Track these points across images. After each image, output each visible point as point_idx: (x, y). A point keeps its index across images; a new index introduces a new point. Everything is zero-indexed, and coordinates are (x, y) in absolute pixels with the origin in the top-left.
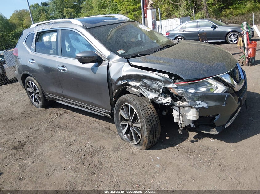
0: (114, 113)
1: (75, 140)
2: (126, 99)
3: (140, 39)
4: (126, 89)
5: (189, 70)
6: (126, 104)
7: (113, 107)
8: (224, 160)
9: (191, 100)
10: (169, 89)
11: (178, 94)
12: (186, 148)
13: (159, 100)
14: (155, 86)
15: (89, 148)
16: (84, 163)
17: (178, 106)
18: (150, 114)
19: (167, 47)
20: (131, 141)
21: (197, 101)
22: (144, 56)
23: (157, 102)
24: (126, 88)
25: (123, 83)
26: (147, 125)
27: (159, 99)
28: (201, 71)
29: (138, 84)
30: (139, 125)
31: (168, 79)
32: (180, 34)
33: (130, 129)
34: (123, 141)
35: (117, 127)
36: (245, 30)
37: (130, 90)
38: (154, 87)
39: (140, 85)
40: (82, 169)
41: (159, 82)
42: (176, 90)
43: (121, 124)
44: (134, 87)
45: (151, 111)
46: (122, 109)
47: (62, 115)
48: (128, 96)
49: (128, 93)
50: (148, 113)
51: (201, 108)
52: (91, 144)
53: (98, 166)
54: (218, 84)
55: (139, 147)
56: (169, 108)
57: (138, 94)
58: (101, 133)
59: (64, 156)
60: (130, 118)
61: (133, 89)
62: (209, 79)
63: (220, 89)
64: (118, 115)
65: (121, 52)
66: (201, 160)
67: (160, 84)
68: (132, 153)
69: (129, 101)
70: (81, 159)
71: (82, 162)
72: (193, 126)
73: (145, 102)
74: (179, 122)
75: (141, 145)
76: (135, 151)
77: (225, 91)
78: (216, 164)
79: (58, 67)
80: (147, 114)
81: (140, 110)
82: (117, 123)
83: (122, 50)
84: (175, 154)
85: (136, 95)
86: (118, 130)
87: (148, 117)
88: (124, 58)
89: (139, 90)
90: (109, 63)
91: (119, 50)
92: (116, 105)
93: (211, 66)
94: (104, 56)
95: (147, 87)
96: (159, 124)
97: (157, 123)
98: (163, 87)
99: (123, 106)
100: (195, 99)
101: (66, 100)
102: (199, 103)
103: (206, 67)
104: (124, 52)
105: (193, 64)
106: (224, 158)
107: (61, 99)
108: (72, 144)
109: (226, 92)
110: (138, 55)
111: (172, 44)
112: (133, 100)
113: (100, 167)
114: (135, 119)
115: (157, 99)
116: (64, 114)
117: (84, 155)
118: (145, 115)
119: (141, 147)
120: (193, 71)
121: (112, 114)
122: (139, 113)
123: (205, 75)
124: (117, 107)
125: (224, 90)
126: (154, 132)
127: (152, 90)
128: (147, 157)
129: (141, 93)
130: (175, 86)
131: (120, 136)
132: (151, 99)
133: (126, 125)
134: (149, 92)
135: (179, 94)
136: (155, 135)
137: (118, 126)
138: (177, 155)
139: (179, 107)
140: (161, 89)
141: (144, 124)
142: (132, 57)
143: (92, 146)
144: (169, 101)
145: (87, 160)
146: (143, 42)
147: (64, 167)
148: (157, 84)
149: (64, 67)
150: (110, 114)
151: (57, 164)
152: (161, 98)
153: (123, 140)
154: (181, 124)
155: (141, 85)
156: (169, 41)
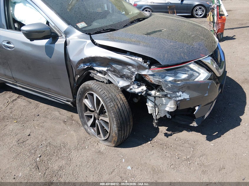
0: (77, 102)
1: (29, 135)
2: (90, 87)
3: (106, 9)
4: (90, 75)
5: (168, 52)
6: (91, 92)
7: (74, 95)
8: (204, 157)
9: (171, 91)
10: (143, 76)
11: (154, 82)
12: (161, 142)
13: (131, 89)
14: (126, 71)
15: (47, 146)
16: (39, 167)
17: (153, 96)
18: (119, 105)
19: (139, 20)
20: (98, 135)
21: (178, 92)
22: (111, 32)
23: (129, 91)
24: (90, 73)
25: (86, 67)
26: (117, 121)
27: (131, 87)
28: (182, 54)
29: (105, 69)
30: (107, 120)
31: (142, 64)
32: (148, 5)
33: (97, 121)
34: (88, 135)
35: (80, 118)
36: (216, 4)
37: (95, 76)
38: (124, 73)
39: (107, 70)
40: (36, 177)
41: (131, 67)
42: (152, 77)
43: (85, 114)
44: (100, 72)
45: (121, 102)
46: (86, 98)
47: (15, 100)
48: (92, 84)
49: (92, 79)
50: (117, 105)
51: (182, 100)
52: (49, 141)
53: (56, 172)
54: (200, 69)
55: (107, 143)
56: (143, 99)
57: (105, 81)
58: (63, 124)
59: (15, 158)
60: (96, 109)
61: (99, 74)
62: (191, 63)
63: (203, 75)
64: (82, 104)
65: (82, 25)
66: (178, 158)
67: (132, 69)
68: (99, 151)
69: (94, 90)
70: (36, 162)
71: (37, 167)
72: (169, 117)
73: (113, 91)
74: (154, 114)
75: (110, 142)
76: (103, 148)
77: (208, 79)
78: (196, 163)
79: (4, 43)
80: (116, 107)
81: (108, 102)
82: (80, 114)
83: (84, 23)
84: (149, 151)
85: (103, 82)
86: (82, 122)
87: (118, 110)
88: (86, 34)
89: (106, 76)
90: (67, 40)
91: (79, 22)
92: (78, 93)
93: (192, 47)
94: (59, 30)
95: (116, 73)
96: (131, 117)
97: (128, 116)
98: (136, 73)
99: (86, 94)
100: (176, 90)
101: (17, 84)
102: (179, 94)
103: (187, 48)
104: (86, 25)
105: (172, 44)
106: (205, 154)
107: (11, 82)
108: (25, 141)
109: (210, 79)
110: (104, 30)
111: (144, 17)
112: (98, 89)
113: (60, 173)
114: (102, 112)
115: (128, 88)
116: (18, 99)
117: (40, 157)
118: (114, 108)
119: (109, 144)
120: (173, 54)
121: (74, 103)
122: (106, 106)
123: (186, 59)
124: (79, 95)
125: (207, 77)
126: (126, 127)
127: (122, 76)
128: (117, 156)
129: (109, 80)
130: (150, 72)
131: (85, 129)
132: (121, 88)
133: (91, 117)
134: (119, 79)
135: (156, 82)
136: (126, 131)
137: (82, 117)
138: (151, 153)
139: (155, 97)
140: (134, 76)
141: (113, 119)
142: (96, 33)
143: (51, 143)
144: (143, 90)
145: (43, 163)
146: (109, 12)
147: (13, 175)
148: (129, 69)
149: (11, 44)
150: (72, 103)
151: (5, 170)
152: (134, 86)
153: (89, 133)
154: (156, 116)
155: (109, 70)
156: (140, 14)
